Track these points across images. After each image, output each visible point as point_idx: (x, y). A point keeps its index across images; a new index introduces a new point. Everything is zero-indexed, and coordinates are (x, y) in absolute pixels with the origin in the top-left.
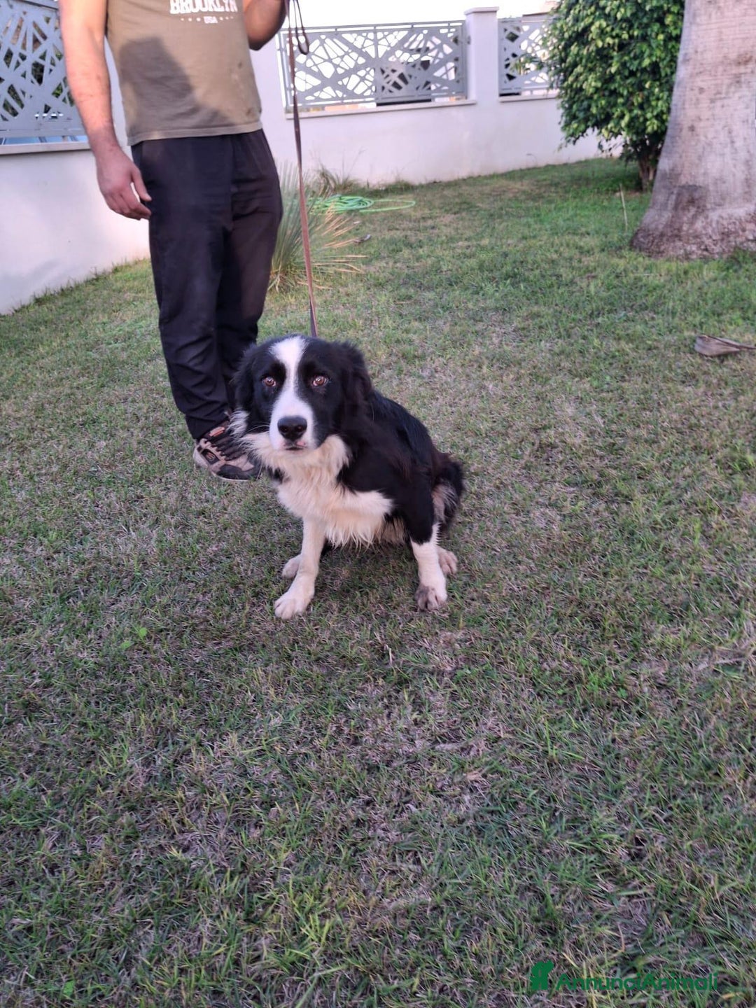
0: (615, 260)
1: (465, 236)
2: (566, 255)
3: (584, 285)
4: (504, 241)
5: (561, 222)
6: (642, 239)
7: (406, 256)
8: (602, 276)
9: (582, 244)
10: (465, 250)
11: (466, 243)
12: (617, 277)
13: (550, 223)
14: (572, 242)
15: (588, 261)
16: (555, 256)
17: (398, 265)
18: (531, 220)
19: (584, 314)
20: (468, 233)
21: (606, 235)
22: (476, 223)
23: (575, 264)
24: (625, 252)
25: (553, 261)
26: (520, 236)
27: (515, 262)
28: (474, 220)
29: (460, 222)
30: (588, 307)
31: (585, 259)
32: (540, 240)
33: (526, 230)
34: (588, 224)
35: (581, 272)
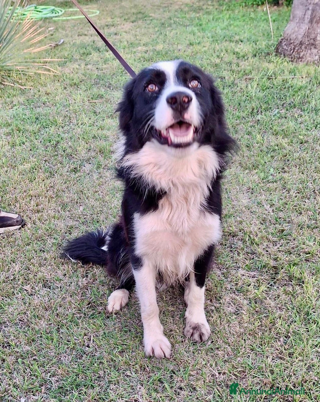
0: (266, 65)
1: (142, 42)
2: (227, 60)
3: (243, 86)
4: (175, 46)
5: (219, 31)
6: (285, 47)
7: (95, 59)
8: (257, 78)
9: (237, 50)
10: (144, 54)
11: (145, 48)
12: (269, 79)
13: (210, 32)
14: (229, 48)
15: (245, 65)
16: (218, 61)
17: (89, 67)
18: (195, 29)
19: (246, 112)
20: (145, 39)
21: (255, 42)
22: (151, 30)
23: (234, 67)
24: (273, 58)
25: (216, 65)
26: (188, 42)
28: (149, 28)
29: (138, 30)
30: (249, 106)
31: (242, 63)
32: (204, 46)
33: (192, 37)
34: (241, 33)
35: (240, 75)
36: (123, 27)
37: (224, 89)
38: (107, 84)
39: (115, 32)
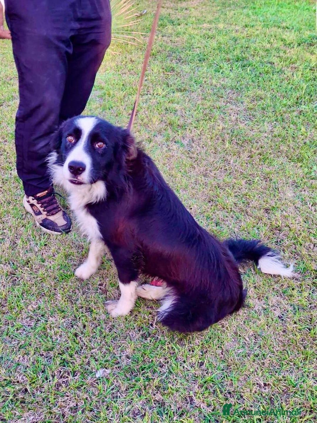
0: (308, 55)
1: (207, 19)
2: (275, 46)
3: (290, 74)
4: (233, 26)
5: (269, 16)
7: (170, 31)
8: (301, 68)
9: (284, 37)
10: (208, 31)
11: (209, 26)
12: (311, 70)
13: (262, 16)
14: (278, 34)
15: (292, 53)
16: (268, 46)
17: (165, 38)
18: (250, 12)
19: (292, 101)
20: (209, 17)
21: (299, 30)
22: (214, 9)
23: (282, 54)
24: (315, 49)
25: (267, 50)
26: (244, 24)
27: (242, 47)
28: (213, 6)
29: (204, 7)
30: (294, 95)
31: (289, 50)
32: (257, 30)
33: (247, 20)
34: (287, 20)
35: (287, 63)
36: (192, 3)
37: (273, 75)
38: (178, 57)
39: (186, 7)
